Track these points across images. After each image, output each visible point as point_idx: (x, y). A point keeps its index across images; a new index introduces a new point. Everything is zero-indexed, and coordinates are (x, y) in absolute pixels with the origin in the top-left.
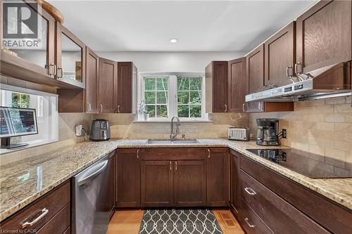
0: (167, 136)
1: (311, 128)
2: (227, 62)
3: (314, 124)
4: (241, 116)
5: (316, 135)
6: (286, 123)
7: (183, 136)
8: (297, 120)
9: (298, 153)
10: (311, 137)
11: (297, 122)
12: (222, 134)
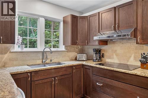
0: (40, 62)
1: (115, 52)
2: (77, 16)
3: (116, 51)
4: (80, 47)
5: (117, 55)
6: (104, 51)
7: (51, 60)
8: (109, 49)
9: (109, 63)
10: (115, 56)
11: (109, 50)
12: (72, 58)
